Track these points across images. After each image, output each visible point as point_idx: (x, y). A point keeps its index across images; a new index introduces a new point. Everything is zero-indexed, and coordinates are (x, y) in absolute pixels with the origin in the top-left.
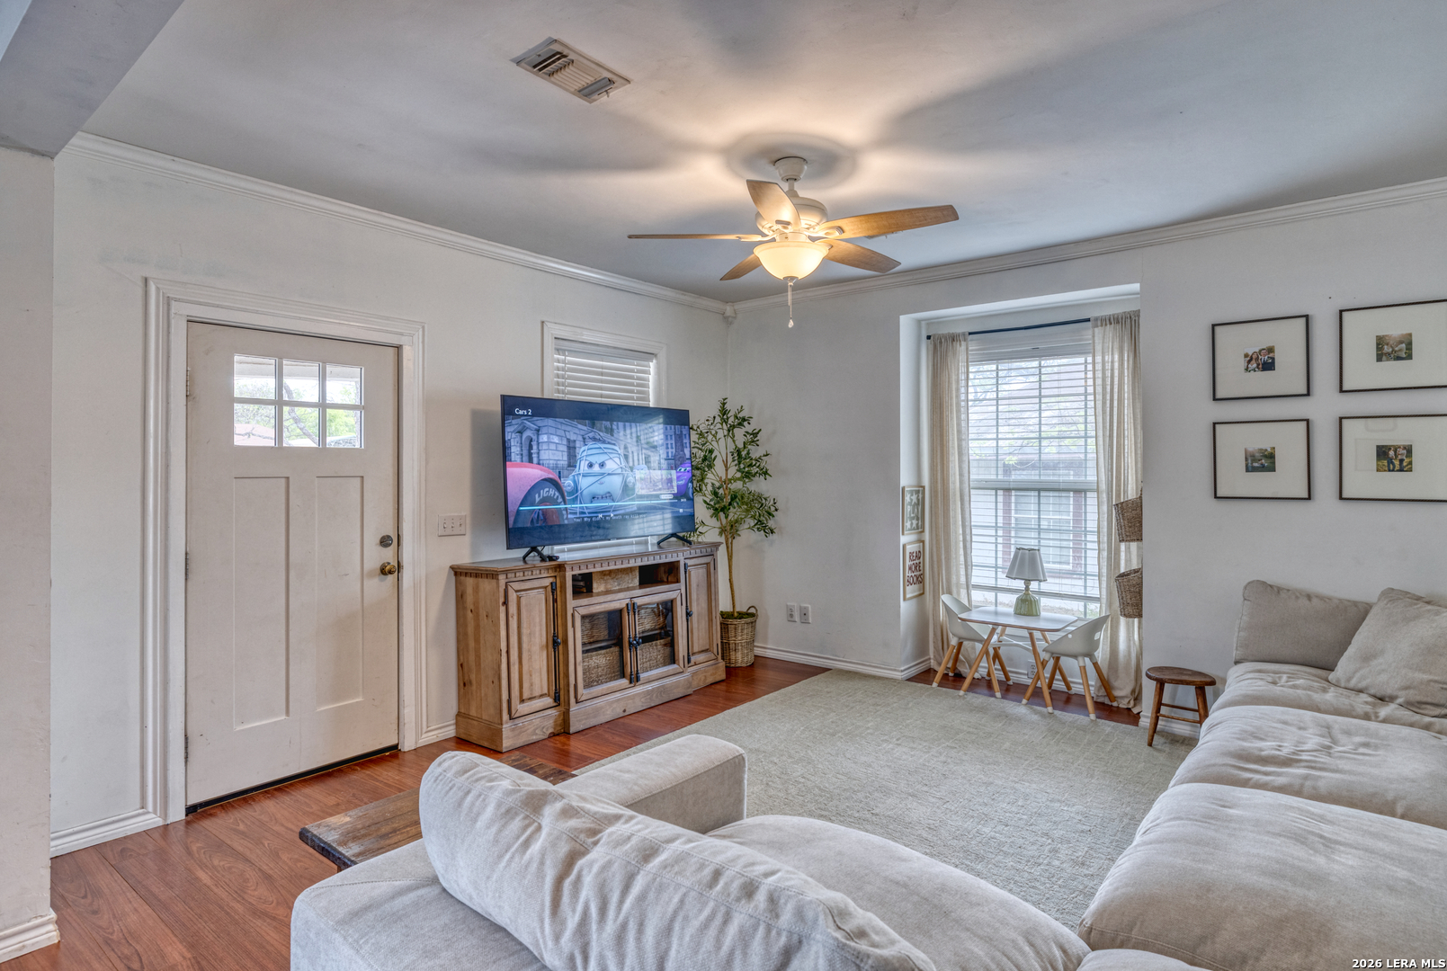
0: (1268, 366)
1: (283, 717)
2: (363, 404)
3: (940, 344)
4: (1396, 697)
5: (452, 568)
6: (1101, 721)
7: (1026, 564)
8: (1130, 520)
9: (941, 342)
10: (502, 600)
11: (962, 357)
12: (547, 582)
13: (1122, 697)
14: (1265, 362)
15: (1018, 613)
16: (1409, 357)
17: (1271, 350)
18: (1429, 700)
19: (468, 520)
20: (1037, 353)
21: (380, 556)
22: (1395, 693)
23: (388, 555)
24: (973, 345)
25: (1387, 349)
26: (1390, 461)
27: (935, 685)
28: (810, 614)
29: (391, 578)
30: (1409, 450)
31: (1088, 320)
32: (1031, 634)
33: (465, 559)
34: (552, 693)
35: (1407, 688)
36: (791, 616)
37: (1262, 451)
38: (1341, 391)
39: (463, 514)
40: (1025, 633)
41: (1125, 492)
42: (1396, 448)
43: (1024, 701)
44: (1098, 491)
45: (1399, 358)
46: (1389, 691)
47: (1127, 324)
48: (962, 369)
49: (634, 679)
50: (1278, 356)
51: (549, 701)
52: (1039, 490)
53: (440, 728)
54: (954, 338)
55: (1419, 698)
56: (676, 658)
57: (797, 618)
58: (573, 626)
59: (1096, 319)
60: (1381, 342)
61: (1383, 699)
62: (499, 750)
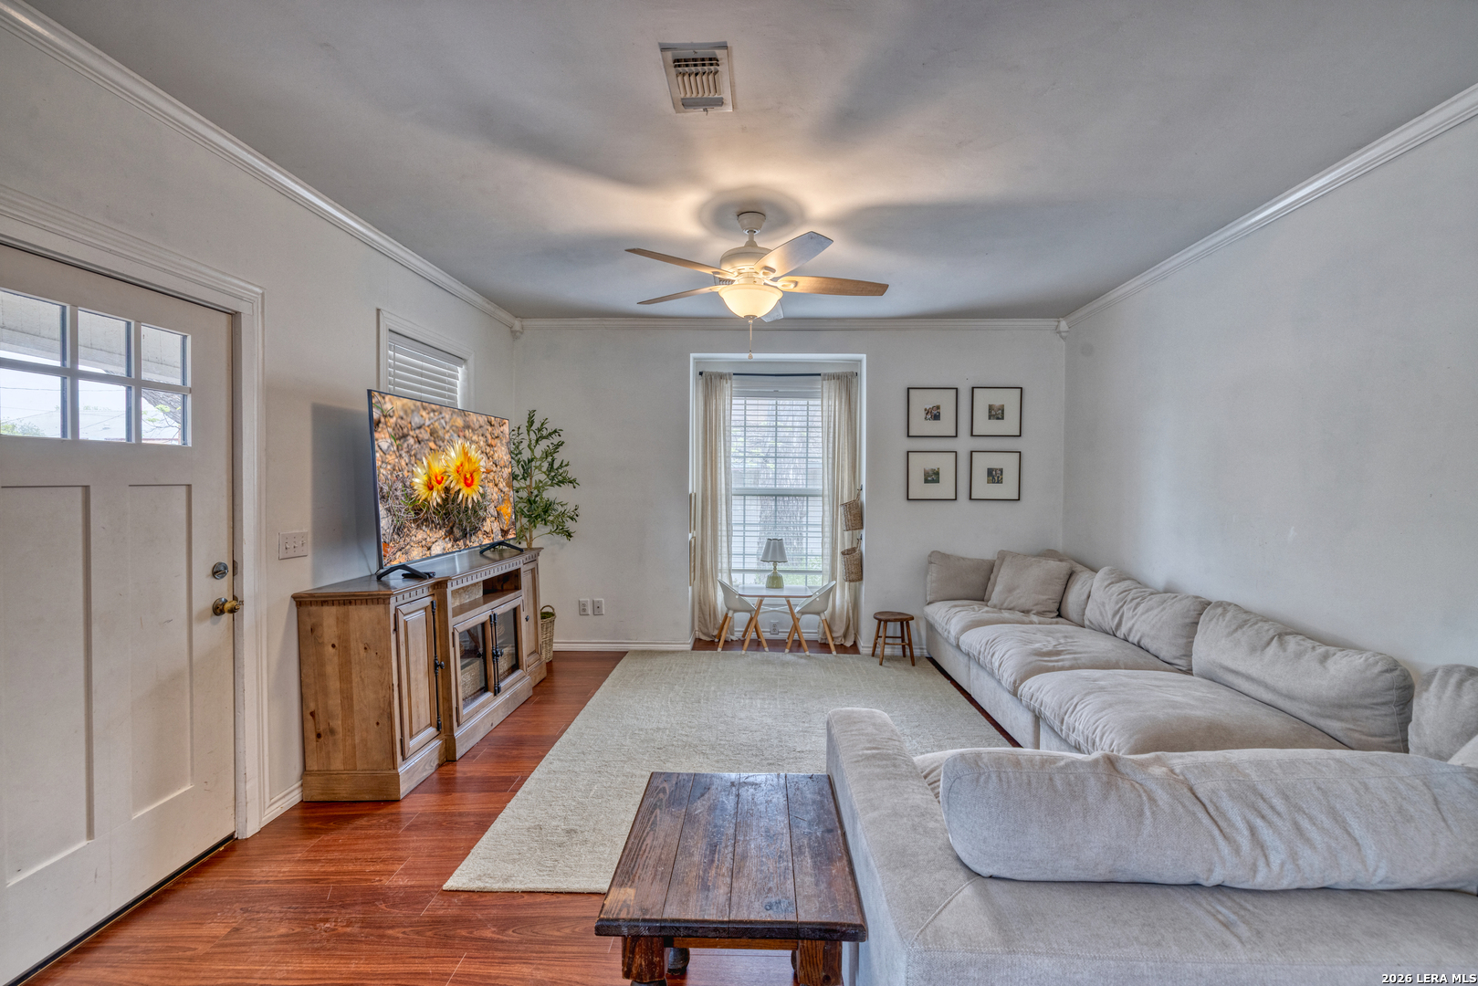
0: (937, 417)
1: (84, 843)
2: (189, 384)
3: (710, 380)
4: (1031, 610)
5: (294, 597)
6: (841, 655)
7: (774, 551)
8: (855, 516)
9: (711, 379)
10: (392, 627)
11: (728, 392)
12: (427, 601)
13: (837, 638)
14: (934, 414)
15: (769, 587)
16: (1003, 418)
17: (938, 407)
18: (1047, 609)
19: (309, 538)
20: (776, 395)
21: (210, 590)
22: (1031, 608)
23: (221, 589)
24: (735, 382)
25: (993, 413)
26: (993, 478)
27: (719, 649)
28: (603, 606)
29: (226, 617)
30: (1001, 470)
31: (820, 375)
32: (788, 602)
33: (306, 585)
34: (435, 722)
35: (1037, 604)
36: (584, 610)
37: (933, 470)
38: (972, 435)
39: (305, 530)
40: (784, 601)
41: (842, 497)
42: (996, 470)
43: (787, 650)
44: (823, 496)
45: (998, 418)
46: (1027, 608)
47: (846, 381)
48: (727, 402)
49: (497, 692)
50: (942, 411)
51: (432, 731)
52: (776, 496)
53: (284, 797)
54: (721, 376)
55: (1044, 609)
56: (520, 663)
57: (589, 611)
58: (454, 646)
59: (825, 375)
60: (991, 408)
61: (1026, 612)
62: (393, 798)
